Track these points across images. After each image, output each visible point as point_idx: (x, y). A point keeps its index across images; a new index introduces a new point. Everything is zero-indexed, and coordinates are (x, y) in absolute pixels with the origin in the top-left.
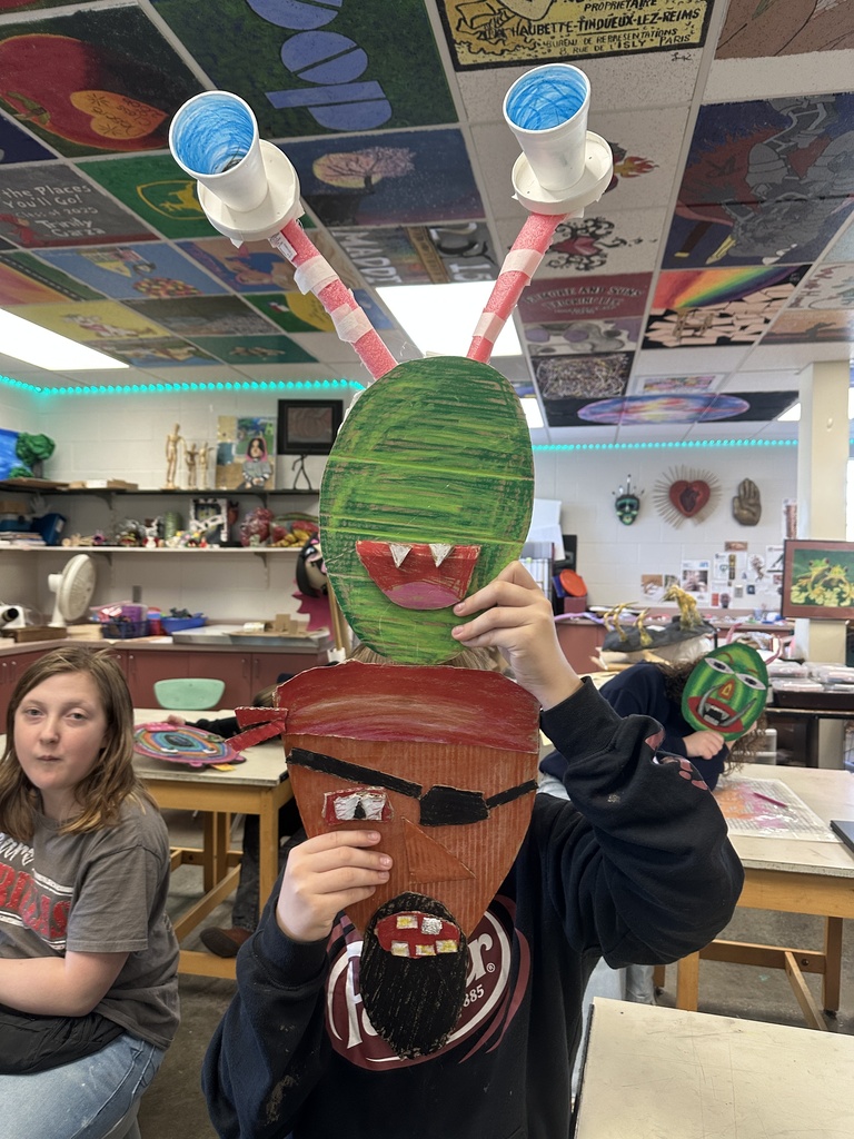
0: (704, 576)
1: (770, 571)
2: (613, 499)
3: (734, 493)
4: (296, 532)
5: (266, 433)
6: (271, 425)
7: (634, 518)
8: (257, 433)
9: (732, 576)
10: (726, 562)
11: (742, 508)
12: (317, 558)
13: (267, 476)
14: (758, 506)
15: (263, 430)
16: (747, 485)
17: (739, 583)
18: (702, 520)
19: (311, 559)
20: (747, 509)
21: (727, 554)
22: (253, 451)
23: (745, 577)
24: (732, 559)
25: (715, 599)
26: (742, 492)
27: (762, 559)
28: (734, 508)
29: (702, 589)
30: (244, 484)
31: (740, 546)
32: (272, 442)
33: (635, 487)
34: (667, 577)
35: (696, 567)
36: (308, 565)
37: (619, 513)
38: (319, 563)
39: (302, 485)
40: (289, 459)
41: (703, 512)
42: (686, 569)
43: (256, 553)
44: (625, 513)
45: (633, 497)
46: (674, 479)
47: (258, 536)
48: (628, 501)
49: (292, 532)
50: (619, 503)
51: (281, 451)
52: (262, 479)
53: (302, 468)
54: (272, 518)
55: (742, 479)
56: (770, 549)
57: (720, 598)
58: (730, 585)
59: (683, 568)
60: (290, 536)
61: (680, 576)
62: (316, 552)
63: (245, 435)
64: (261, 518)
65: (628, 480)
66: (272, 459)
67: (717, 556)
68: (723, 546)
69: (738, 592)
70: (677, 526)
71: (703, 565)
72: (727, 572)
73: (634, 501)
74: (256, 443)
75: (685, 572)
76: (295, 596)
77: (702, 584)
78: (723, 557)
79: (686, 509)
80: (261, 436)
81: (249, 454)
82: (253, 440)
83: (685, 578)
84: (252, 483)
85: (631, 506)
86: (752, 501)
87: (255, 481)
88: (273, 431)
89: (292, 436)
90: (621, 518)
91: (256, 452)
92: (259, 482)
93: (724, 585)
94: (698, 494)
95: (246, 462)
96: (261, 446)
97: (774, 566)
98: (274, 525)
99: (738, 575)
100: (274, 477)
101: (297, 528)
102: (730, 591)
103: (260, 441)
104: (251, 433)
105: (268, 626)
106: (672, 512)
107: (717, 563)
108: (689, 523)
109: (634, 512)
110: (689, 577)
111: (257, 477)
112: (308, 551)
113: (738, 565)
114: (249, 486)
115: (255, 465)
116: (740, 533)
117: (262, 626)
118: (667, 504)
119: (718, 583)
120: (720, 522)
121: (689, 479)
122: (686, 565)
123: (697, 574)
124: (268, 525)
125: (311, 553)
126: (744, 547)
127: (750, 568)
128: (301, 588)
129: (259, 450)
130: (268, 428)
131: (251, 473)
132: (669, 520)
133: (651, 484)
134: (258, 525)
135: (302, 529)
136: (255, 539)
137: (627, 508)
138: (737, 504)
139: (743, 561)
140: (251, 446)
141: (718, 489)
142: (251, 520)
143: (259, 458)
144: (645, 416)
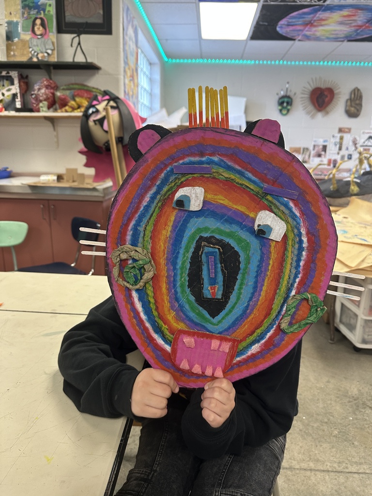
0: (325, 148)
1: (362, 146)
2: (277, 98)
3: (347, 97)
4: (78, 99)
5: (46, 12)
6: (50, 5)
7: (288, 111)
8: (39, 12)
9: (340, 149)
10: (338, 140)
11: (351, 106)
12: (99, 117)
13: (49, 52)
14: (360, 105)
15: (44, 10)
16: (356, 91)
17: (344, 152)
18: (327, 113)
19: (92, 118)
20: (355, 107)
21: (338, 135)
22: (36, 29)
23: (347, 149)
24: (342, 138)
25: (330, 161)
26: (353, 96)
27: (358, 139)
28: (346, 106)
29: (323, 156)
30: (31, 58)
31: (347, 130)
32: (52, 22)
33: (290, 91)
34: (304, 149)
35: (321, 142)
36: (91, 123)
37: (280, 108)
38: (101, 122)
39: (80, 59)
40: (67, 38)
41: (328, 109)
42: (316, 143)
43: (46, 118)
44: (283, 108)
45: (289, 97)
46: (314, 86)
47: (46, 103)
48: (286, 100)
49: (74, 100)
50: (281, 101)
51: (60, 30)
52: (46, 54)
53: (79, 44)
54: (56, 88)
55: (353, 87)
56: (364, 133)
57: (332, 161)
58: (338, 153)
59: (313, 143)
60: (72, 103)
61: (311, 148)
62: (97, 111)
63: (29, 14)
64: (47, 87)
65: (287, 86)
66: (53, 36)
67: (333, 136)
68: (337, 130)
69: (343, 157)
70: (313, 117)
71: (325, 141)
72: (338, 146)
73: (290, 100)
74: (38, 22)
75: (314, 146)
76: (81, 152)
77: (323, 153)
78: (337, 137)
79: (319, 105)
80: (42, 16)
81: (33, 31)
82: (36, 19)
83: (314, 149)
84: (38, 58)
85: (288, 103)
86: (358, 102)
87: (40, 56)
88: (52, 10)
89: (69, 17)
90: (281, 111)
91: (39, 30)
92: (44, 56)
93: (335, 154)
94: (327, 96)
95: (31, 39)
96: (43, 24)
97: (364, 142)
98: (58, 94)
99: (344, 148)
100: (55, 52)
101: (78, 95)
102: (338, 158)
103: (42, 19)
104: (33, 12)
105: (60, 178)
106: (311, 107)
107: (333, 140)
108: (320, 115)
109: (289, 107)
110: (316, 149)
111: (42, 52)
112: (91, 111)
113: (345, 142)
114: (35, 60)
115: (39, 42)
116: (348, 122)
117: (55, 178)
118: (308, 103)
119: (332, 153)
120: (337, 115)
121: (323, 86)
122: (315, 141)
123: (321, 147)
124: (53, 94)
125: (93, 112)
126: (349, 131)
127: (351, 143)
128: (86, 146)
129: (41, 28)
130: (48, 8)
131: (36, 49)
132: (308, 113)
133: (300, 89)
134: (46, 94)
135: (82, 97)
136: (44, 105)
137: (285, 104)
138: (349, 103)
139: (348, 139)
140: (34, 24)
141: (339, 94)
142: (39, 89)
143: (41, 35)
144: (320, 31)
